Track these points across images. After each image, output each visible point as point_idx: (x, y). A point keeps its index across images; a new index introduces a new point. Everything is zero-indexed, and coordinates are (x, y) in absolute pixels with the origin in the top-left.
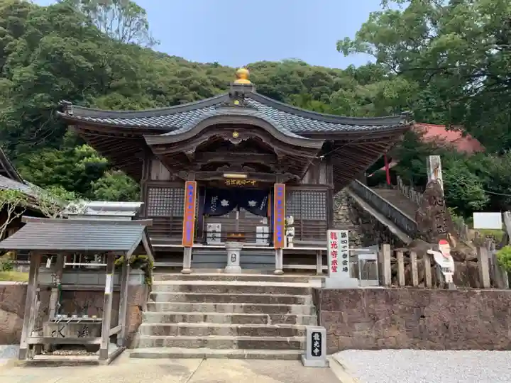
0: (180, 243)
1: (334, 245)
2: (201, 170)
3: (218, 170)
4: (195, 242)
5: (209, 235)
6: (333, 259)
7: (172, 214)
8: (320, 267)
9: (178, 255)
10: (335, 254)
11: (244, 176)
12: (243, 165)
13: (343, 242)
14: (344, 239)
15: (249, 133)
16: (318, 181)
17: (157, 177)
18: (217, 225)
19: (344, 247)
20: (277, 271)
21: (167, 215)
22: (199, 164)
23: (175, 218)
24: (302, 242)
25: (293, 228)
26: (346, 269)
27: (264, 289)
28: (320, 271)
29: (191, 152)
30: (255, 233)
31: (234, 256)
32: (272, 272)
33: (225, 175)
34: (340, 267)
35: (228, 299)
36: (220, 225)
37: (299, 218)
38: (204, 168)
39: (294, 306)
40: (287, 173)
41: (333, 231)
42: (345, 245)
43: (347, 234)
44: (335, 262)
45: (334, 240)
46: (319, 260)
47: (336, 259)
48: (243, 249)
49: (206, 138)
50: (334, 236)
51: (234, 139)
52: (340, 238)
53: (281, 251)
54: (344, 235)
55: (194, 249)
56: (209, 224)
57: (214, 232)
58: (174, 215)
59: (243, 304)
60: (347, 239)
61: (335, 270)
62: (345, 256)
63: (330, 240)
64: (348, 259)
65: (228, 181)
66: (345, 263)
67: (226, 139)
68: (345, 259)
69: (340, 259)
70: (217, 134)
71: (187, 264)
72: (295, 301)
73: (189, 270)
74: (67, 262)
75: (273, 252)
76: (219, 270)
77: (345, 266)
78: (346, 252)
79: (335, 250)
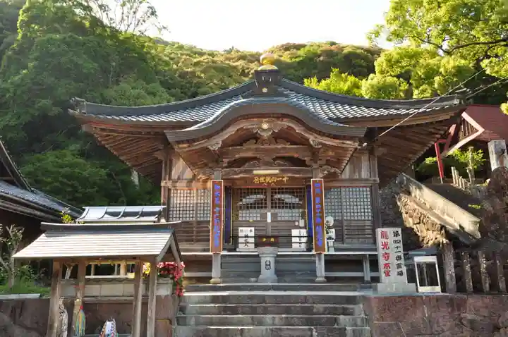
0: (208, 250)
1: (385, 245)
2: (226, 167)
3: (246, 167)
4: (224, 249)
5: (241, 240)
6: (385, 262)
7: (196, 218)
8: (367, 274)
9: (206, 263)
10: (387, 256)
11: (277, 171)
12: (274, 160)
13: (395, 242)
14: (396, 239)
15: (279, 122)
16: (360, 175)
17: (178, 177)
18: (249, 229)
19: (397, 247)
20: (319, 279)
21: (191, 220)
22: (226, 160)
23: (199, 223)
24: (345, 246)
25: (333, 230)
26: (401, 274)
27: (306, 299)
28: (368, 278)
29: (216, 148)
30: (290, 236)
31: (268, 263)
32: (313, 281)
33: (255, 172)
34: (394, 272)
35: (266, 311)
36: (253, 229)
37: (340, 218)
38: (231, 165)
39: (342, 317)
40: (325, 167)
41: (384, 230)
42: (398, 245)
43: (400, 232)
44: (387, 266)
45: (384, 240)
46: (367, 266)
47: (388, 262)
48: (278, 256)
49: (232, 131)
50: (384, 235)
51: (264, 130)
52: (391, 238)
53: (323, 256)
54: (396, 234)
55: (223, 256)
56: (240, 228)
57: (247, 236)
58: (199, 219)
59: (284, 316)
60: (400, 238)
61: (388, 274)
62: (399, 258)
63: (380, 240)
64: (402, 261)
65: (257, 179)
66: (399, 266)
67: (255, 131)
68: (399, 262)
69: (393, 261)
71: (216, 273)
72: (345, 312)
73: (219, 280)
75: (313, 258)
76: (253, 279)
77: (400, 270)
78: (399, 254)
79: (387, 251)
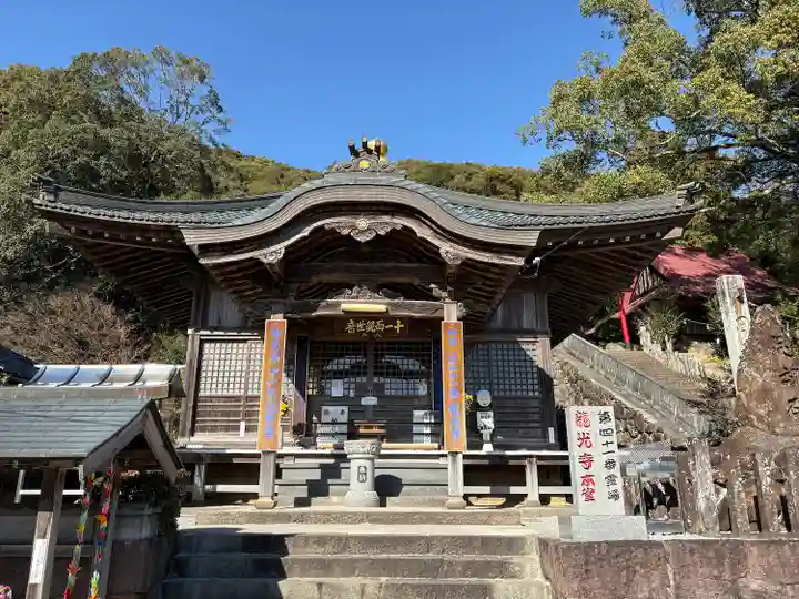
1: (584, 439)
6: (585, 472)
7: (246, 391)
8: (533, 489)
10: (587, 460)
11: (382, 308)
12: (379, 287)
13: (605, 432)
14: (606, 426)
15: (389, 219)
16: (520, 321)
17: (219, 321)
19: (607, 443)
20: (451, 501)
21: (237, 393)
23: (249, 398)
26: (615, 496)
27: (428, 542)
28: (534, 496)
29: (273, 259)
31: (363, 470)
32: (442, 503)
33: (344, 306)
34: (602, 490)
35: (350, 568)
36: (346, 408)
39: (499, 583)
41: (581, 408)
42: (608, 439)
43: (612, 414)
44: (588, 479)
45: (583, 429)
46: (533, 476)
47: (590, 472)
50: (582, 419)
52: (596, 425)
53: (460, 459)
54: (604, 417)
55: (279, 456)
56: (325, 408)
57: (335, 422)
58: (250, 393)
59: (384, 580)
60: (612, 424)
61: (590, 498)
62: (610, 464)
63: (574, 429)
64: (616, 471)
65: (350, 326)
66: (611, 479)
67: (345, 232)
68: (612, 472)
69: (598, 470)
70: (328, 222)
71: (265, 486)
72: (503, 570)
73: (269, 501)
74: (24, 488)
75: (441, 461)
77: (612, 488)
78: (610, 456)
79: (588, 451)
